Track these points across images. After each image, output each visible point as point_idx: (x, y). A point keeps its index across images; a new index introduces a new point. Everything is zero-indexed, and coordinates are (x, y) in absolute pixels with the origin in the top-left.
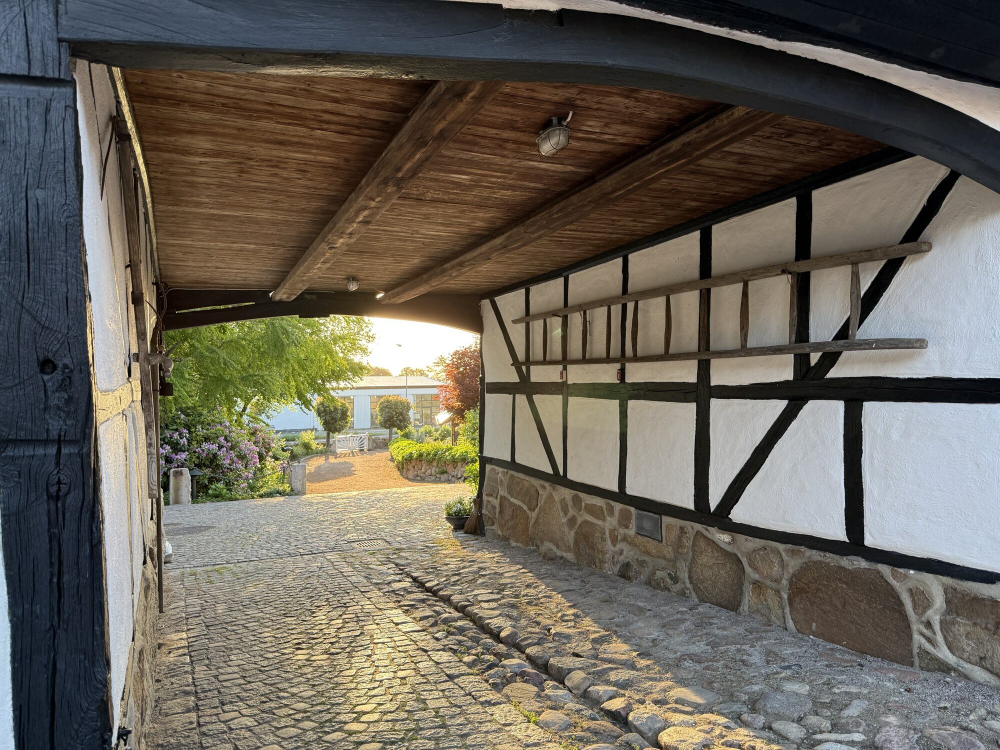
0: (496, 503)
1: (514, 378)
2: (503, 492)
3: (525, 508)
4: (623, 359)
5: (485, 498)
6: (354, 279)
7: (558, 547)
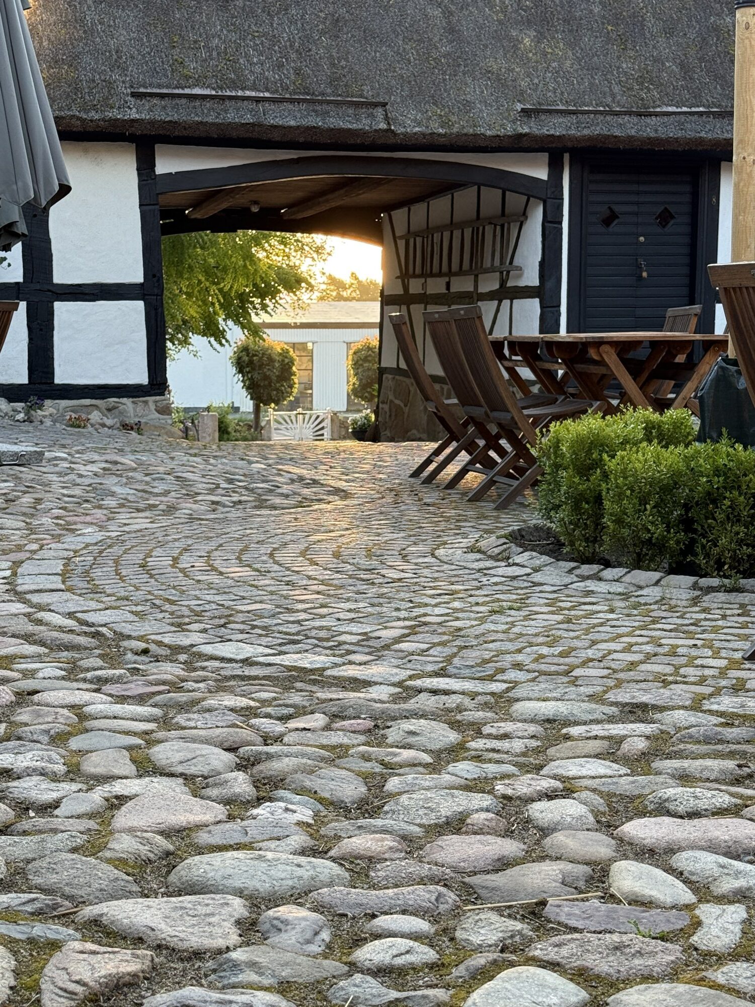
0: (386, 407)
1: (400, 291)
2: (391, 397)
3: (402, 405)
4: (450, 274)
5: (381, 405)
6: (256, 203)
7: (418, 431)
